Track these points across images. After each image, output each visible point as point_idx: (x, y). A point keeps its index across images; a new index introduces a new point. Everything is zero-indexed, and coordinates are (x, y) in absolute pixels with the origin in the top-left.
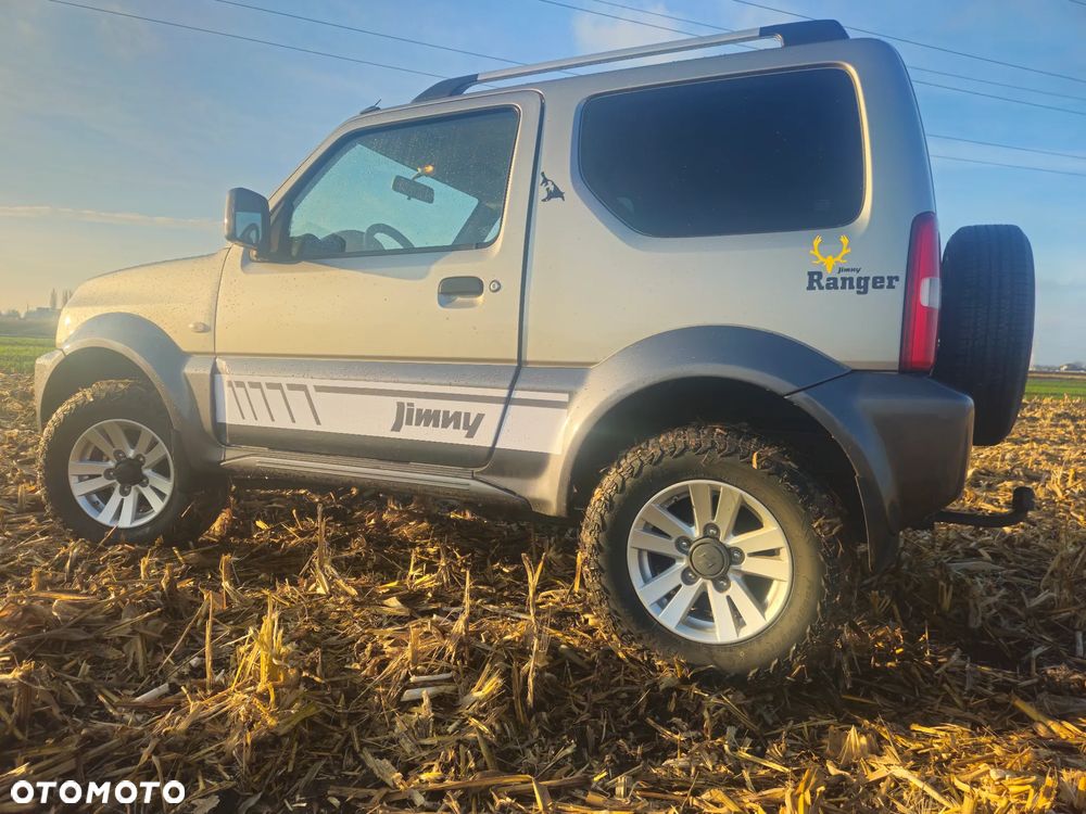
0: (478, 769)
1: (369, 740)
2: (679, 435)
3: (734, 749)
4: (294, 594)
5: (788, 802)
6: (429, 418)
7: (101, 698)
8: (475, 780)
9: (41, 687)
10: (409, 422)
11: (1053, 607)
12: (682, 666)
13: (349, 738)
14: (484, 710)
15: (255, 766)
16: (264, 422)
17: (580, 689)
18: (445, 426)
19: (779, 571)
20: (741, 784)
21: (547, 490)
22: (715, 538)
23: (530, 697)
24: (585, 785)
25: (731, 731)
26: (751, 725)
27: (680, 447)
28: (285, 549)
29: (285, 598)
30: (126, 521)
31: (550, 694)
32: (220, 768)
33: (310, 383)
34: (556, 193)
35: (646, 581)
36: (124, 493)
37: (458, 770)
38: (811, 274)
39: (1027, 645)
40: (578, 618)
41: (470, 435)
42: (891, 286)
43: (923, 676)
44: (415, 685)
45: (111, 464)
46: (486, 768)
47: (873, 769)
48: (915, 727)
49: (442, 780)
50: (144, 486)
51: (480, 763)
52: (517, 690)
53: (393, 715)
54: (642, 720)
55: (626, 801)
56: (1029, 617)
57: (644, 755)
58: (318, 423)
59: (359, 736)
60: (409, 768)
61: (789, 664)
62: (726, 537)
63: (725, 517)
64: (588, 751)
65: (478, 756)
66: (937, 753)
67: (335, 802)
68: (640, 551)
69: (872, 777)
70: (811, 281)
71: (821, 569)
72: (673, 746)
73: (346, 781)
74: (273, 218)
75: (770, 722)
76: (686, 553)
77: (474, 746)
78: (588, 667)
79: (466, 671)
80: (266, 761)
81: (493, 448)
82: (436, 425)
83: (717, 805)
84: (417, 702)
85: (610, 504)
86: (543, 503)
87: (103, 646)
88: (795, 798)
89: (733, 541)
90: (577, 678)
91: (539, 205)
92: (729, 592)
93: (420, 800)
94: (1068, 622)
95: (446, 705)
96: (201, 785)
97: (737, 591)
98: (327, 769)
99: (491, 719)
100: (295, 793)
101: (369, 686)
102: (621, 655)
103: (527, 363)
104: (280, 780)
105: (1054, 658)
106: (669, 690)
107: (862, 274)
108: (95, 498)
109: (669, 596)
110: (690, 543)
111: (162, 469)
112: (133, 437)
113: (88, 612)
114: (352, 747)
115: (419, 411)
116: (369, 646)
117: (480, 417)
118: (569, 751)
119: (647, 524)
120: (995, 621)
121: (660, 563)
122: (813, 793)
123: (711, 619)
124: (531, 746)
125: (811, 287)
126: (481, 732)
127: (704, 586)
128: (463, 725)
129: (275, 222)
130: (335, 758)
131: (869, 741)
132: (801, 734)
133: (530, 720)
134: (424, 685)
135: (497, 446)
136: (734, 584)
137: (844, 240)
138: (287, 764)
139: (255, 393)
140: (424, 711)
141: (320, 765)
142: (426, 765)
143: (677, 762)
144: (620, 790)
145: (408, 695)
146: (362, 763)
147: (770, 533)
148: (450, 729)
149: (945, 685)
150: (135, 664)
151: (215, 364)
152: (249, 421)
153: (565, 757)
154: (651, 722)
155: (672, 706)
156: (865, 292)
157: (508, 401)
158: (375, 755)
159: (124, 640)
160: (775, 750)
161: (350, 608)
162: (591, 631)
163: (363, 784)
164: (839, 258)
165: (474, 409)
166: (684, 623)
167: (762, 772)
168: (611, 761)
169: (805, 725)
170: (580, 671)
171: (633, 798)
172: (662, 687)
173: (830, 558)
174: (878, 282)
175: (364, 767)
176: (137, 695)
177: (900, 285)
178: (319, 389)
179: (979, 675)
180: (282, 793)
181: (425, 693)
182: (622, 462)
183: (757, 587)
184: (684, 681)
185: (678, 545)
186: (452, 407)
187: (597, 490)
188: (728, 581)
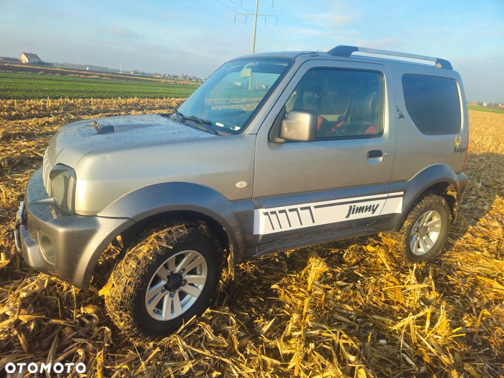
6: (360, 210)
10: (353, 213)
18: (366, 211)
34: (402, 116)
45: (164, 283)
50: (184, 285)
76: (418, 232)
82: (362, 212)
89: (427, 225)
117: (378, 206)
119: (414, 227)
127: (419, 240)
135: (381, 215)
137: (460, 138)
164: (459, 143)
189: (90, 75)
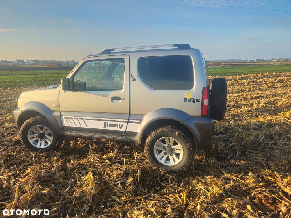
0: (132, 196)
1: (111, 193)
2: (162, 129)
3: (174, 185)
4: (86, 161)
5: (183, 196)
6: (111, 125)
7: (59, 191)
8: (131, 198)
9: (52, 193)
10: (107, 126)
11: (233, 146)
12: (165, 170)
13: (107, 193)
14: (130, 184)
15: (93, 201)
16: (74, 126)
17: (147, 177)
18: (115, 127)
19: (181, 152)
20: (175, 192)
21: (137, 139)
22: (170, 146)
23: (138, 181)
24: (150, 196)
25: (174, 182)
26: (177, 180)
27: (163, 131)
28: (79, 148)
29: (84, 162)
30: (43, 146)
31: (142, 179)
32: (87, 202)
33: (84, 118)
34: (134, 79)
35: (157, 155)
36: (41, 140)
37: (128, 197)
38: (185, 99)
39: (228, 155)
40: (144, 160)
41: (121, 128)
42: (199, 101)
43: (208, 165)
44: (117, 181)
45: (37, 135)
46: (133, 196)
47: (197, 186)
48: (205, 177)
49: (126, 199)
50: (46, 139)
51: (132, 195)
52: (136, 179)
53: (114, 187)
54: (158, 181)
55: (157, 198)
56: (229, 148)
57: (159, 189)
58: (87, 126)
59: (109, 192)
60: (119, 197)
61: (184, 169)
62: (172, 146)
63: (171, 143)
64: (150, 189)
65: (131, 194)
66: (208, 182)
67: (109, 205)
68: (156, 150)
69: (197, 188)
70: (185, 100)
71: (188, 152)
72: (164, 186)
73: (109, 201)
74: (70, 80)
75: (181, 178)
76: (165, 149)
77: (130, 192)
78: (148, 172)
79: (126, 176)
80: (95, 200)
81: (125, 131)
82: (113, 127)
83: (172, 197)
84: (118, 184)
85: (150, 142)
86: (137, 141)
87: (54, 180)
88: (184, 195)
89: (173, 147)
90: (146, 174)
91: (131, 82)
92: (173, 156)
93: (123, 203)
94: (236, 149)
95: (123, 184)
96: (85, 206)
97: (174, 156)
98: (105, 199)
99: (132, 186)
100: (101, 204)
101: (108, 182)
102: (154, 168)
103: (131, 114)
104: (98, 202)
105: (232, 158)
106: (163, 175)
107: (194, 99)
108: (35, 142)
109: (162, 157)
110: (165, 147)
111: (49, 135)
112: (42, 128)
113: (50, 173)
114: (108, 194)
115: (109, 124)
116: (105, 173)
117: (122, 125)
118: (146, 190)
119: (157, 145)
120: (223, 151)
121: (160, 152)
122: (187, 194)
123: (170, 161)
124: (140, 190)
125: (185, 101)
126: (131, 189)
127: (168, 155)
128: (127, 188)
129: (71, 81)
130: (106, 197)
131: (197, 181)
132: (186, 181)
133: (139, 184)
134: (119, 180)
135: (126, 131)
136: (174, 155)
137: (191, 92)
138: (98, 199)
139: (71, 120)
140: (120, 186)
141: (104, 199)
142: (122, 196)
143: (165, 190)
144: (156, 196)
145: (116, 183)
146: (111, 197)
147: (179, 146)
148: (125, 189)
149: (211, 167)
150: (62, 183)
151: (61, 113)
152: (70, 126)
153: (146, 191)
154: (160, 182)
155: (163, 178)
156: (195, 102)
157: (128, 122)
158: (113, 195)
159: (58, 178)
160: (181, 185)
161: (99, 164)
162: (147, 163)
163: (112, 201)
164: (190, 96)
165: (121, 124)
166: (165, 162)
167: (179, 190)
168: (154, 191)
169: (186, 179)
170: (146, 173)
171: (158, 198)
172: (162, 175)
173: (190, 150)
174: (197, 100)
175: (112, 198)
176: (65, 189)
177: (201, 101)
178: (86, 119)
179: (218, 164)
180: (99, 205)
181: (119, 182)
182: (152, 134)
183: (178, 155)
184: (165, 173)
185: (163, 148)
186: (116, 123)
187: (147, 139)
188: (172, 154)
189: (219, 65)
